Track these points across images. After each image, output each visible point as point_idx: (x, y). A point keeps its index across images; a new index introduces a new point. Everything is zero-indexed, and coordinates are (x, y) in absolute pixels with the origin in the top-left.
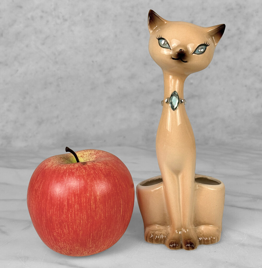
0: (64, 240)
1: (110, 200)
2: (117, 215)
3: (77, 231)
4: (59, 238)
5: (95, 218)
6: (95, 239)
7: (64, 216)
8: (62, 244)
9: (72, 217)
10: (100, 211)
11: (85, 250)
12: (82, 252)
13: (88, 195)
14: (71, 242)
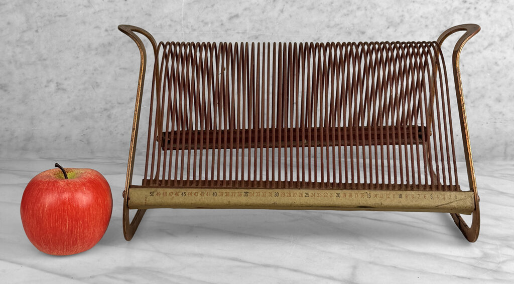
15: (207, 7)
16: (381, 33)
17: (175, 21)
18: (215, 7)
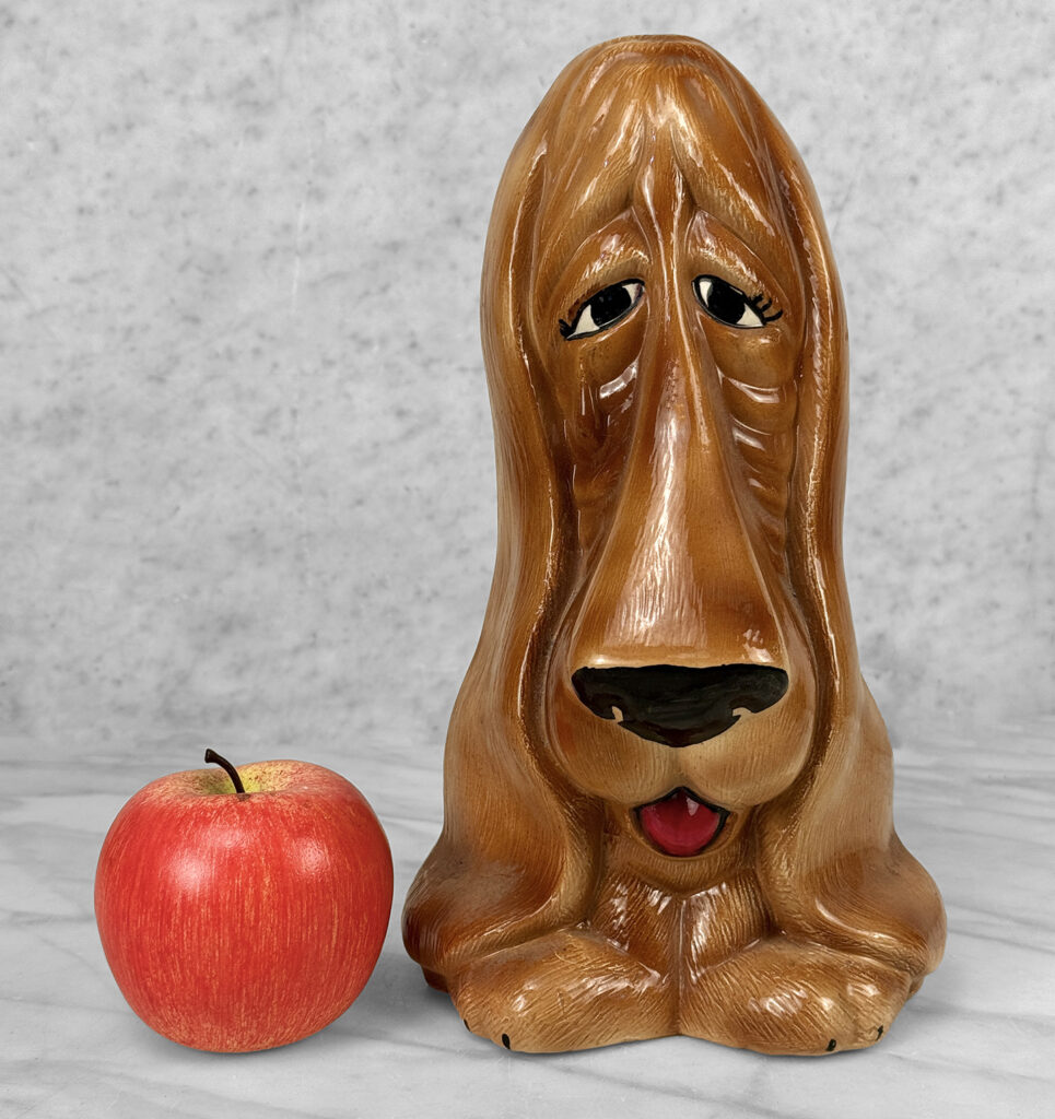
0: (173, 1000)
1: (299, 903)
2: (318, 946)
3: (204, 978)
4: (159, 994)
5: (255, 950)
6: (255, 1004)
7: (172, 935)
8: (168, 1014)
9: (191, 939)
10: (269, 929)
11: (229, 1035)
12: (223, 1039)
13: (238, 882)
14: (191, 1008)
15: (367, 293)
16: (898, 361)
17: (272, 338)
18: (392, 293)
